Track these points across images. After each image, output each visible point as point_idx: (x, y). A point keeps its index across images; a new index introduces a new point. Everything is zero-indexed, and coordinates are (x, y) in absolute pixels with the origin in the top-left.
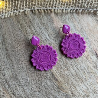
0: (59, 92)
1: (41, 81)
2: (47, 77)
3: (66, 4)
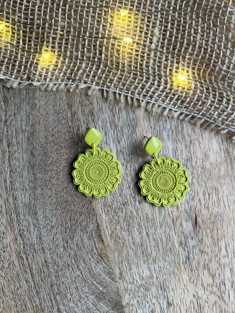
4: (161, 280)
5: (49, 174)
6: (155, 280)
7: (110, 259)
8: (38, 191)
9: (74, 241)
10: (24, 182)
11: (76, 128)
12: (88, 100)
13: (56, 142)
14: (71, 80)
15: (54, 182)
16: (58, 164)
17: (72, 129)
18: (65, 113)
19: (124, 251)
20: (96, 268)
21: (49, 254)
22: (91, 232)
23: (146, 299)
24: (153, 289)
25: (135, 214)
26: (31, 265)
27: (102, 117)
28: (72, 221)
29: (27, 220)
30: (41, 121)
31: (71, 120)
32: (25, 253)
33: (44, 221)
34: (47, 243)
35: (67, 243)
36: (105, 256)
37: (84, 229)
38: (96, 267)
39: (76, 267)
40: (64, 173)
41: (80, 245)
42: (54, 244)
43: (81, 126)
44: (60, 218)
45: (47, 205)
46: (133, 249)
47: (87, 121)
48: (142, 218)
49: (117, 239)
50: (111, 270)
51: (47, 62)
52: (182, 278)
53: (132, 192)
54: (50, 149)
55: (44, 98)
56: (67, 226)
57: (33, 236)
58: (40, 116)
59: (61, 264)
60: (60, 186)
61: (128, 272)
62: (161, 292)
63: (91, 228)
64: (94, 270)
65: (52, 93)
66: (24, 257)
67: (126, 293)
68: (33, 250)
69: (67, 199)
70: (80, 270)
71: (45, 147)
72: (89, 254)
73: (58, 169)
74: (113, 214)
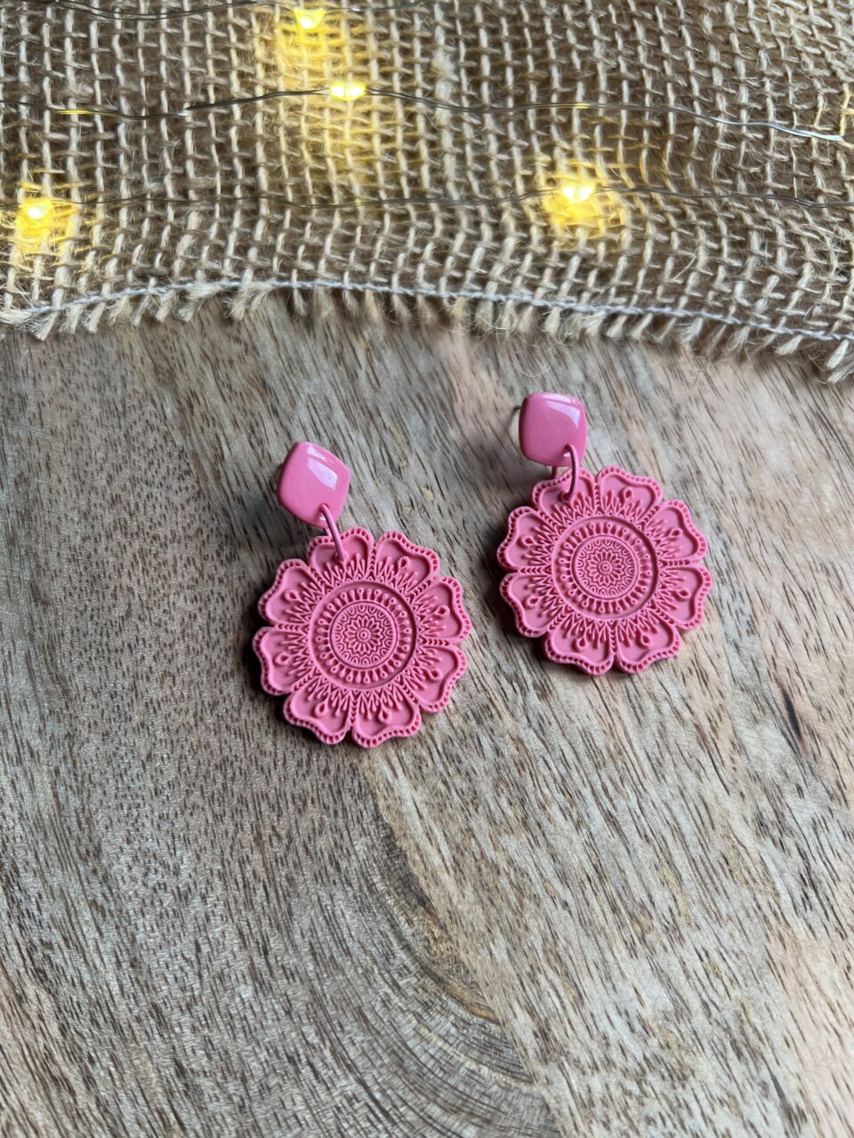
0: (427, 1006)
1: (287, 895)
2: (343, 864)
3: (575, 262)
4: (729, 1016)
5: (127, 661)
6: (699, 1020)
7: (480, 977)
8: (90, 750)
9: (297, 937)
10: (18, 726)
11: (209, 454)
12: (238, 340)
13: (133, 526)
14: (153, 281)
15: (154, 692)
16: (157, 614)
17: (190, 460)
18: (150, 408)
19: (532, 923)
20: (423, 1038)
21: (187, 1031)
22: (365, 875)
23: (688, 1122)
24: (706, 1066)
25: (533, 743)
26: (112, 1109)
27: (307, 390)
28: (267, 845)
29: (57, 893)
30: (54, 456)
31: (182, 429)
32: (74, 1055)
33: (139, 876)
34: (170, 978)
35: (266, 953)
36: (450, 971)
37: (331, 870)
38: (424, 1031)
39: (330, 1059)
40: (192, 644)
41: (330, 948)
42: (205, 974)
43: (228, 443)
44: (208, 846)
45: (139, 801)
46: (565, 905)
47: (249, 417)
48: (570, 757)
49: (489, 878)
50: (493, 1027)
51: (46, 233)
52: (812, 976)
53: (501, 657)
54: (111, 559)
55: (52, 366)
56: (249, 875)
57: (98, 962)
58: (49, 437)
59: (254, 1064)
60: (183, 705)
61: (572, 1015)
62: (744, 1068)
63: (362, 856)
64: (417, 1050)
65: (82, 343)
66: (73, 1074)
67: (589, 1119)
68: (108, 1032)
69: (226, 752)
70: (351, 1068)
71: (89, 557)
72: (379, 978)
73: (162, 634)
74: (441, 768)
